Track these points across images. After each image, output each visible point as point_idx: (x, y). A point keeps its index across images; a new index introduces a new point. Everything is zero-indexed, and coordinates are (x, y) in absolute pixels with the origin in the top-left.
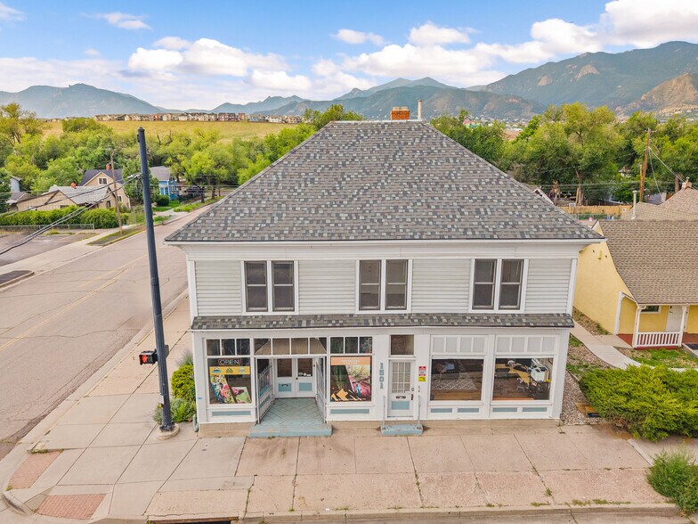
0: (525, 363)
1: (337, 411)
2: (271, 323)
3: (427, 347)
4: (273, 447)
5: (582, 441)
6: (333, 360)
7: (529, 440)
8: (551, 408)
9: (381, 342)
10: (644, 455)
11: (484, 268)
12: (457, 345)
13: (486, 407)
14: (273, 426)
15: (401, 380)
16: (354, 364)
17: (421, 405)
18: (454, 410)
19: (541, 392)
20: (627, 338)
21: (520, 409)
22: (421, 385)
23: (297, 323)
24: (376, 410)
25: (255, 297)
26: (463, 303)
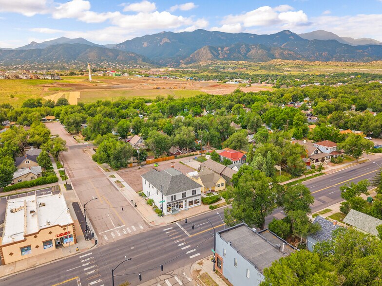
0: (196, 200)
1: (180, 210)
2: (174, 202)
3: (188, 200)
4: (175, 215)
5: (203, 206)
6: (179, 204)
7: (198, 208)
8: (200, 204)
9: (184, 201)
10: (209, 206)
11: (193, 191)
12: (191, 200)
13: (194, 205)
14: (174, 213)
15: (186, 204)
16: (181, 204)
17: (188, 207)
18: (191, 206)
19: (198, 202)
20: (205, 192)
21: (197, 205)
22: (188, 204)
23: (176, 201)
24: (184, 208)
25: (172, 199)
26: (191, 195)
